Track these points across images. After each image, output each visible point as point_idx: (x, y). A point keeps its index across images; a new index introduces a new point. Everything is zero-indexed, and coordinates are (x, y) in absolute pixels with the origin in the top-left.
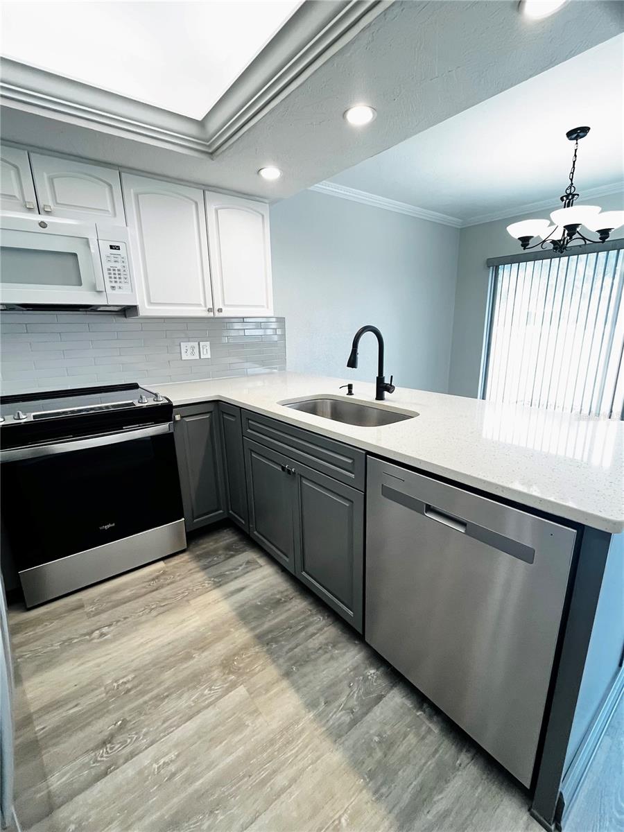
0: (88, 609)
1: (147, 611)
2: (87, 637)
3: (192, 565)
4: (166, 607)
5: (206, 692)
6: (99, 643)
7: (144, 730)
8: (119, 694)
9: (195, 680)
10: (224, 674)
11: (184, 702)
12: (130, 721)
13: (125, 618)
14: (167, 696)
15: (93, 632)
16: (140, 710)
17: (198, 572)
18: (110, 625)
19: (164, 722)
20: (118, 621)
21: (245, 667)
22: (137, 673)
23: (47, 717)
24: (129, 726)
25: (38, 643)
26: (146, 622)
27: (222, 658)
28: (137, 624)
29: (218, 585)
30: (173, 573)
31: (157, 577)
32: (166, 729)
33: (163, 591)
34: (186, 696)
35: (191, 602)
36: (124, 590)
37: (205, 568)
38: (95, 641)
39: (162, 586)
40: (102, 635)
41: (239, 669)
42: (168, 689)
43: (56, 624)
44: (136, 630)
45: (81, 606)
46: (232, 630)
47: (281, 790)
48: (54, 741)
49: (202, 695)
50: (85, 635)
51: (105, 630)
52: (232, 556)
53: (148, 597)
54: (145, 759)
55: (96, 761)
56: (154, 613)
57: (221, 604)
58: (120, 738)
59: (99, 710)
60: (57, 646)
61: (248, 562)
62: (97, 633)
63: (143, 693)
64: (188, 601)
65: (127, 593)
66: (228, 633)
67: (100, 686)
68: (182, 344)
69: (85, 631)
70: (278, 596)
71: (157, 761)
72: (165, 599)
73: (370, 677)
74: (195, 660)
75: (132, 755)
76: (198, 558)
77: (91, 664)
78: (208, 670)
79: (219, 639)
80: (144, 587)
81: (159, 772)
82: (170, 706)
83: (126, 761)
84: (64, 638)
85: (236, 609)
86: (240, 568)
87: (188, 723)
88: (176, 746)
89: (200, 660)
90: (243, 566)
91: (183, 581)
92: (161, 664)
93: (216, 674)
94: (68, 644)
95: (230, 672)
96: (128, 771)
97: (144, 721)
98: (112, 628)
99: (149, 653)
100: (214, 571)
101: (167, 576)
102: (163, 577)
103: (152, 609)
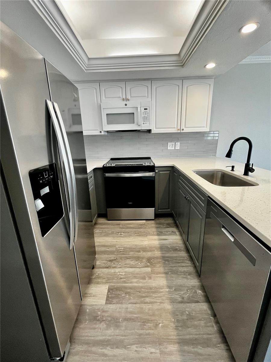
0: (121, 226)
1: (135, 233)
2: (117, 233)
3: (153, 225)
4: (140, 235)
5: (139, 263)
6: (119, 236)
7: (120, 263)
8: (118, 251)
9: (138, 258)
10: (147, 262)
11: (132, 263)
12: (118, 259)
13: (128, 233)
14: (129, 258)
15: (119, 233)
16: (121, 258)
17: (154, 228)
18: (124, 233)
19: (125, 265)
20: (126, 233)
21: (154, 263)
22: (124, 248)
23: (102, 248)
24: (117, 260)
25: (107, 229)
26: (133, 236)
27: (148, 257)
28: (130, 236)
29: (158, 235)
30: (147, 225)
31: (142, 225)
32: (125, 266)
33: (141, 229)
34: (133, 261)
35: (148, 236)
36: (131, 225)
37: (157, 228)
38: (119, 235)
39: (142, 228)
40: (121, 234)
41: (152, 263)
42: (130, 257)
43: (112, 227)
44: (130, 237)
45: (119, 225)
46: (156, 250)
47: (146, 302)
48: (101, 254)
49: (138, 264)
50: (117, 232)
51: (122, 233)
52: (168, 227)
53: (137, 229)
54: (117, 270)
55: (107, 264)
56: (136, 235)
57: (156, 241)
58: (114, 262)
59: (112, 253)
60: (110, 232)
61: (172, 232)
62: (120, 233)
63: (123, 254)
64: (147, 235)
65: (132, 226)
66: (154, 251)
67: (115, 247)
68: (168, 143)
69: (117, 231)
70: (177, 248)
71: (119, 273)
72: (141, 232)
73: (197, 293)
74: (141, 253)
75: (115, 267)
76: (157, 224)
77: (115, 240)
78: (143, 258)
79: (151, 251)
80: (137, 226)
81: (118, 275)
82: (128, 261)
83: (113, 268)
84: (113, 231)
85: (160, 245)
86: (169, 232)
87: (130, 269)
88: (125, 272)
89: (142, 254)
90: (170, 232)
91: (149, 229)
92: (132, 249)
93: (144, 260)
94: (113, 233)
95: (149, 262)
96: (112, 271)
97: (121, 261)
98: (124, 234)
99: (130, 245)
100: (160, 230)
101: (144, 226)
102: (143, 225)
103: (136, 233)
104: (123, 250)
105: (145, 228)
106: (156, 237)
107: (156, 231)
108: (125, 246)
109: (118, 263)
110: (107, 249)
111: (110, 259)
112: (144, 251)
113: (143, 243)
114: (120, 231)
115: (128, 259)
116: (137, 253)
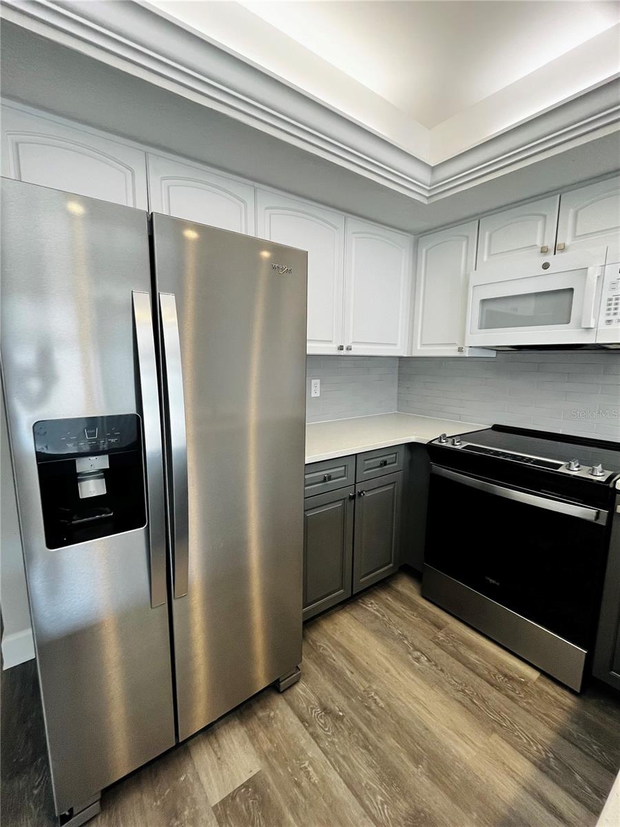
2: (411, 649)
7: (336, 740)
8: (363, 702)
12: (344, 724)
13: (442, 670)
15: (416, 649)
16: (354, 727)
18: (429, 660)
19: (344, 757)
20: (436, 665)
22: (387, 708)
24: (338, 724)
25: (397, 619)
28: (438, 684)
29: (543, 766)
30: (528, 694)
31: (511, 679)
32: (337, 761)
38: (410, 657)
39: (500, 689)
40: (417, 659)
44: (432, 687)
45: (439, 627)
46: (475, 816)
49: (374, 794)
50: (413, 646)
51: (424, 659)
53: (478, 679)
55: (311, 709)
58: (329, 720)
59: (348, 690)
62: (417, 654)
63: (368, 723)
67: (369, 681)
69: (417, 643)
71: (310, 763)
74: (415, 770)
75: (315, 737)
78: (405, 793)
80: (490, 672)
81: (301, 769)
83: (311, 734)
84: (406, 633)
88: (323, 780)
94: (402, 638)
96: (304, 739)
98: (427, 663)
101: (518, 688)
102: (515, 685)
103: (463, 691)
104: (377, 710)
105: (512, 699)
106: (525, 768)
107: (548, 743)
108: (395, 702)
109: (333, 734)
110: (348, 672)
111: (329, 703)
112: (432, 775)
113: (456, 741)
114: (423, 649)
115: (366, 748)
116: (406, 760)
